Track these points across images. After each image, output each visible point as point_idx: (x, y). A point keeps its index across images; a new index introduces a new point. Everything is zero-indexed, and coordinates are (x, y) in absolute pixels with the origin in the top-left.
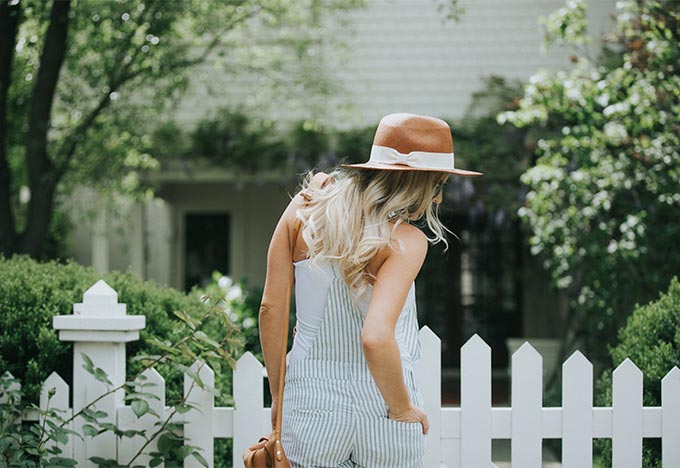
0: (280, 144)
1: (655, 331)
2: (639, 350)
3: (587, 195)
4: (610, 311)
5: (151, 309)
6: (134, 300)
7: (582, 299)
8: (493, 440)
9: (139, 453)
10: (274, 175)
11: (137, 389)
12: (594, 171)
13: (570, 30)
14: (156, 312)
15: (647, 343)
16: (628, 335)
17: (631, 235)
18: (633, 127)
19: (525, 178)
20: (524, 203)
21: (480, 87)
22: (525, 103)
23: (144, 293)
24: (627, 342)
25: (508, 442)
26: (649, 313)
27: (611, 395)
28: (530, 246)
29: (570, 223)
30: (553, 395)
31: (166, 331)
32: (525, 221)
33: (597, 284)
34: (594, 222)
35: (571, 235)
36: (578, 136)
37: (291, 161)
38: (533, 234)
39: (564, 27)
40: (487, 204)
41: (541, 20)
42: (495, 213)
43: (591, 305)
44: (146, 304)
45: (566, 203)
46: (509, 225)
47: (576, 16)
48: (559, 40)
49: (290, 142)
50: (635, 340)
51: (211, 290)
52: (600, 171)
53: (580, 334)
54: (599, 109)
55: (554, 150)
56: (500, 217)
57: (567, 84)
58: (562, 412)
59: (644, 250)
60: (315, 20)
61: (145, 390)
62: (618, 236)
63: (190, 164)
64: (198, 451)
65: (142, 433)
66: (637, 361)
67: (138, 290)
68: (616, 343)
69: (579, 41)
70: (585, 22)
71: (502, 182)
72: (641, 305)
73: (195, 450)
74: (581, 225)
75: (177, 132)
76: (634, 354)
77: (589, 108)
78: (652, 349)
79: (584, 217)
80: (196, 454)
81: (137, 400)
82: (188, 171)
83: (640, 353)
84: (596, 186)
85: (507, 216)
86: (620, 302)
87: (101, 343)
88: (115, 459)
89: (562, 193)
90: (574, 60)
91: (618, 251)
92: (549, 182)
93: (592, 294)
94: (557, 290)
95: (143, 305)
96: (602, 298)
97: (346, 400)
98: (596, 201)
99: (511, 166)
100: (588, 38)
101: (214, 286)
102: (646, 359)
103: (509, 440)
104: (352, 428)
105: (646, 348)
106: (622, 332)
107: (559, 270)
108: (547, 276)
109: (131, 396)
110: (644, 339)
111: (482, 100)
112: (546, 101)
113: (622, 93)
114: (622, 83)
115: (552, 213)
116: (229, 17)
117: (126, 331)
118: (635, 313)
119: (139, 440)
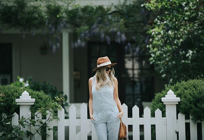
65: (39, 126)
87: (26, 105)
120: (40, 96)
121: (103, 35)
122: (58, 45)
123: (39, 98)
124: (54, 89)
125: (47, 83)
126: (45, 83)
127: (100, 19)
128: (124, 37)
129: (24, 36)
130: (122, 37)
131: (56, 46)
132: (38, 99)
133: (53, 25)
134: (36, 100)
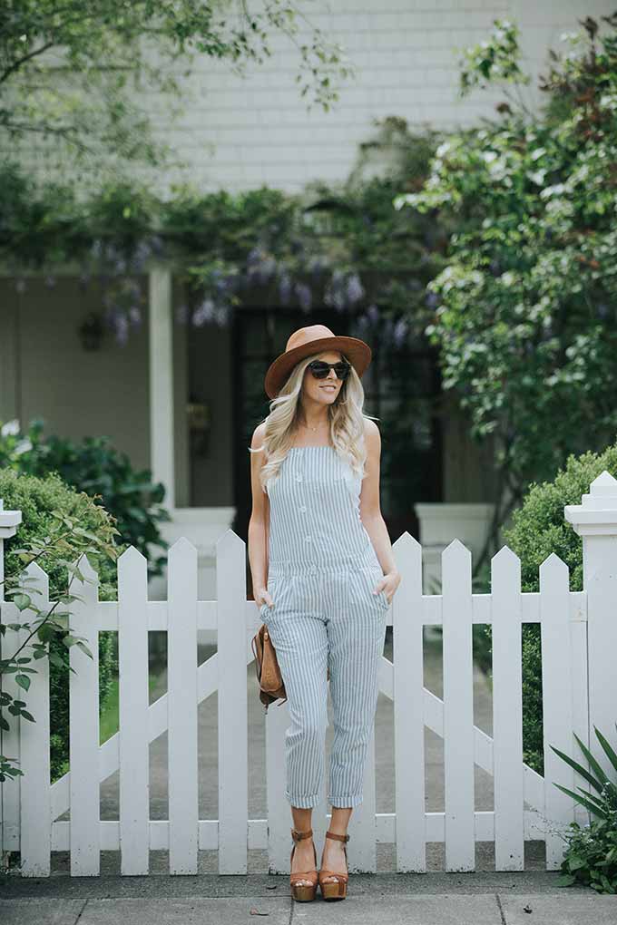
1: (548, 515)
2: (530, 534)
3: (519, 308)
9: (24, 645)
11: (20, 584)
12: (527, 275)
13: (495, 68)
17: (580, 361)
19: (433, 287)
20: (433, 320)
21: (371, 133)
28: (441, 379)
29: (495, 346)
32: (434, 341)
35: (497, 363)
36: (505, 229)
39: (487, 64)
40: (381, 309)
42: (395, 322)
47: (502, 48)
48: (482, 82)
52: (537, 272)
55: (473, 246)
56: (401, 329)
57: (488, 158)
61: (27, 585)
62: (563, 362)
64: (82, 642)
65: (26, 626)
66: (526, 546)
69: (509, 83)
70: (515, 58)
72: (536, 485)
73: (80, 640)
76: (525, 538)
77: (519, 190)
78: (542, 533)
79: (516, 337)
80: (80, 644)
81: (19, 594)
85: (410, 329)
90: (504, 109)
91: (560, 385)
92: (466, 290)
94: (478, 437)
98: (533, 316)
105: (537, 532)
107: (480, 412)
109: (11, 592)
110: (536, 522)
112: (458, 182)
117: (9, 528)
118: (532, 491)
119: (24, 633)
121: (286, 283)
122: (135, 314)
123: (41, 509)
124: (120, 463)
125: (97, 443)
126: (88, 440)
127: (275, 228)
128: (355, 288)
129: (21, 287)
130: (349, 288)
131: (129, 319)
132: (37, 512)
133: (117, 249)
134: (24, 517)
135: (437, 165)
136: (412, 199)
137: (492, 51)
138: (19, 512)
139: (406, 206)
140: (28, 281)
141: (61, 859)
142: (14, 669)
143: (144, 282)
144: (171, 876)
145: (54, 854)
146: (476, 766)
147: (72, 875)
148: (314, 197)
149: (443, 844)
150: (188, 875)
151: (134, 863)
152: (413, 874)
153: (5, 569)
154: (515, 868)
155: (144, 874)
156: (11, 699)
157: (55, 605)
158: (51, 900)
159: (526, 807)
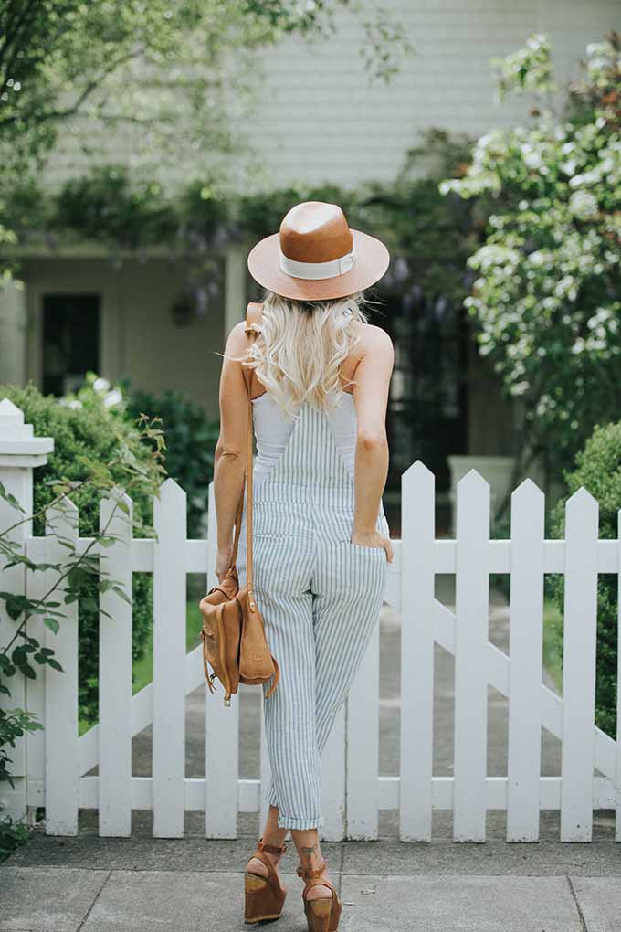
0: (167, 211)
2: (597, 477)
3: (548, 283)
4: (574, 425)
5: (57, 430)
6: (37, 419)
7: (541, 410)
8: (436, 575)
9: (53, 589)
10: (160, 251)
12: (556, 253)
13: (530, 77)
14: (62, 433)
15: (605, 470)
16: (586, 461)
17: (601, 332)
18: (605, 199)
19: (473, 262)
20: (471, 292)
21: (417, 142)
22: (473, 171)
23: (47, 412)
24: (584, 468)
25: (452, 576)
26: (609, 436)
27: (564, 527)
28: (478, 345)
29: (527, 317)
30: (501, 526)
31: (73, 454)
32: (472, 312)
33: (559, 391)
34: (556, 315)
35: (528, 332)
36: (539, 212)
37: (181, 233)
38: (482, 330)
39: (523, 72)
40: (424, 289)
41: (495, 62)
42: (436, 299)
43: (552, 416)
44: (50, 424)
45: (523, 291)
46: (451, 315)
47: (537, 59)
48: (518, 89)
49: (180, 208)
50: (593, 465)
51: (84, 394)
52: (564, 251)
53: (538, 450)
54: (564, 178)
55: (509, 228)
56: (441, 306)
57: (525, 149)
58: (510, 544)
59: (616, 350)
60: (212, 59)
62: (585, 332)
63: (54, 236)
64: (120, 587)
65: (57, 567)
66: (594, 490)
67: (41, 409)
68: (574, 468)
69: (543, 88)
70: (548, 67)
71: (444, 262)
72: (601, 426)
73: (114, 585)
74: (540, 320)
75: (38, 196)
76: (592, 481)
77: (552, 178)
78: (611, 476)
79: (544, 309)
80: (116, 589)
82: (52, 245)
83: (598, 481)
84: (560, 271)
85: (450, 304)
86: (587, 412)
87: (8, 468)
88: (23, 594)
89: (518, 280)
90: (536, 113)
91: (585, 351)
92: (502, 266)
93: (553, 404)
94: (510, 398)
95: (47, 425)
96: (565, 409)
97: (306, 525)
98: (559, 291)
99: (456, 243)
100: (553, 87)
101: (89, 390)
102: (604, 487)
103: (454, 575)
104: (313, 554)
105: (605, 475)
106: (580, 456)
107: (514, 375)
108: (498, 380)
110: (603, 464)
111: (419, 159)
112: (498, 169)
113: (593, 156)
114: (592, 142)
115: (505, 303)
116: (107, 57)
117: (35, 456)
118: (595, 434)
120: (85, 429)
122: (214, 289)
123: (79, 438)
124: (197, 415)
125: (175, 395)
126: (169, 394)
131: (208, 293)
132: (75, 441)
133: (200, 233)
134: (58, 445)
135: (479, 155)
136: (456, 185)
137: (528, 61)
138: (51, 440)
139: (451, 193)
140: (126, 261)
141: (88, 817)
142: (43, 612)
143: (222, 264)
144: (208, 840)
145: (81, 812)
146: (544, 729)
147: (101, 835)
148: (368, 194)
149: (504, 812)
150: (227, 840)
151: (168, 825)
152: (470, 843)
153: (34, 501)
154: (581, 837)
155: (178, 836)
156: (38, 646)
157: (93, 543)
158: (71, 870)
159: (597, 773)
